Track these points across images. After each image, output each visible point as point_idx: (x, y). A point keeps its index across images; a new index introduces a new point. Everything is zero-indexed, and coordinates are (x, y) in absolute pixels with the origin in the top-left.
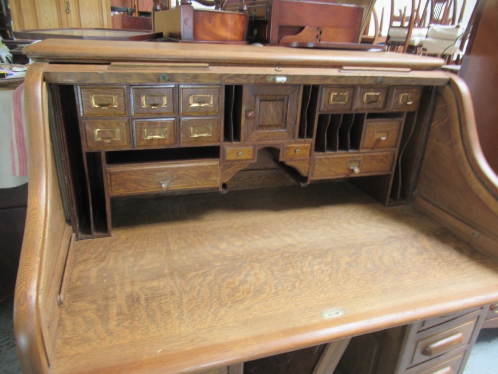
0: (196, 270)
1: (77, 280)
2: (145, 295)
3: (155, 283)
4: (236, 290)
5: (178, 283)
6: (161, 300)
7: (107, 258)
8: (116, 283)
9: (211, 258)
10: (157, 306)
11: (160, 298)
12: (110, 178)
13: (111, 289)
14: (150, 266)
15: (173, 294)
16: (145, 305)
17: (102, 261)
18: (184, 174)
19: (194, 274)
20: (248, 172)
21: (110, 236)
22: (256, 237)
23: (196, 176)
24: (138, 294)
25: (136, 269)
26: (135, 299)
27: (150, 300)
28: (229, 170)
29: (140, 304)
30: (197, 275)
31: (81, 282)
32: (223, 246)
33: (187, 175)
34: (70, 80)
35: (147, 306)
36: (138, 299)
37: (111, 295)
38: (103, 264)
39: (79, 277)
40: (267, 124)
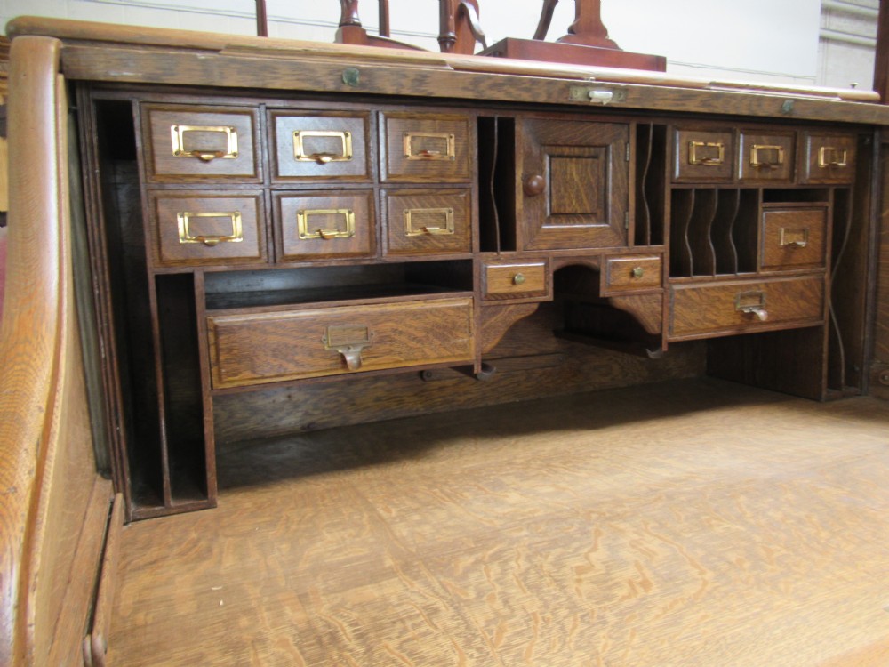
0: (470, 552)
1: (136, 611)
2: (351, 625)
3: (371, 592)
4: (610, 583)
5: (437, 586)
6: (405, 630)
7: (216, 551)
8: (254, 604)
9: (498, 523)
10: (400, 647)
11: (399, 626)
12: (216, 344)
13: (244, 621)
14: (340, 557)
15: (433, 612)
16: (361, 650)
17: (201, 557)
18: (395, 331)
19: (469, 560)
20: (507, 361)
21: (212, 505)
22: (583, 474)
23: (420, 334)
24: (329, 626)
25: (303, 566)
26: (326, 639)
27: (372, 635)
28: (493, 320)
29: (344, 648)
30: (478, 562)
31: (146, 615)
32: (513, 497)
33: (401, 332)
34: (125, 73)
35: (369, 650)
36: (334, 638)
37: (246, 636)
38: (204, 567)
39: (140, 602)
40: (568, 210)
